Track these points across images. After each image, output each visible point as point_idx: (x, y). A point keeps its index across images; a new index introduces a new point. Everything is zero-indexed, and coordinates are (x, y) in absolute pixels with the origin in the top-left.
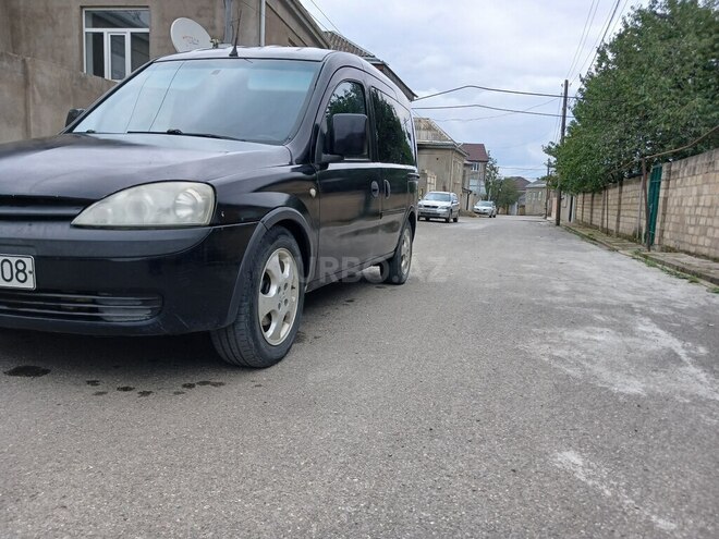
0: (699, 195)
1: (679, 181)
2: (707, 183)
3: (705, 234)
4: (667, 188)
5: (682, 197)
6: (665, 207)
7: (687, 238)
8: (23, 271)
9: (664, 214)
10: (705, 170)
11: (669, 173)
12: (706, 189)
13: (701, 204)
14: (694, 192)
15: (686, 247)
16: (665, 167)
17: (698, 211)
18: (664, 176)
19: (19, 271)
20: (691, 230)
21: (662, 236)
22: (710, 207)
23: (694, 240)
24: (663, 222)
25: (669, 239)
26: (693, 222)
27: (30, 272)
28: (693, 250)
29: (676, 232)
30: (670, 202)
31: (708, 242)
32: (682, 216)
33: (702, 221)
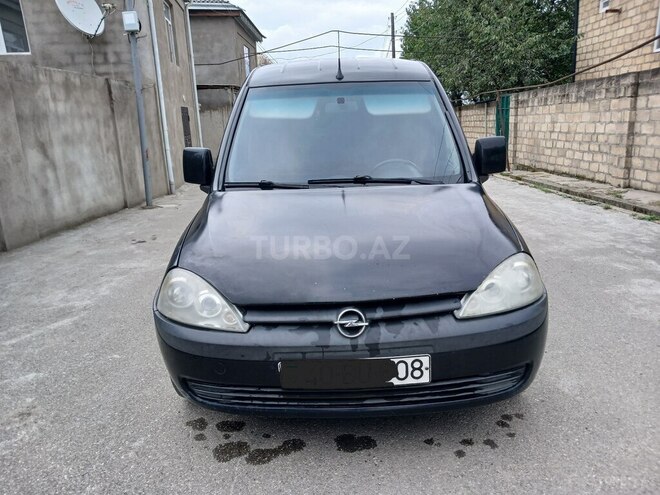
0: (554, 122)
1: (528, 110)
2: (562, 112)
3: (564, 156)
4: (516, 115)
5: (534, 124)
6: (516, 130)
7: (543, 158)
8: (419, 369)
9: (515, 138)
10: (558, 101)
11: (517, 102)
12: (561, 117)
13: (557, 130)
14: (548, 119)
15: (544, 166)
16: (512, 97)
17: (554, 136)
18: (512, 104)
19: (414, 369)
20: (548, 152)
21: (515, 156)
22: (567, 133)
23: (552, 160)
24: (515, 144)
25: (522, 158)
26: (549, 144)
27: (427, 369)
28: (551, 168)
29: (531, 153)
30: (521, 127)
31: (567, 162)
32: (535, 139)
33: (560, 145)
